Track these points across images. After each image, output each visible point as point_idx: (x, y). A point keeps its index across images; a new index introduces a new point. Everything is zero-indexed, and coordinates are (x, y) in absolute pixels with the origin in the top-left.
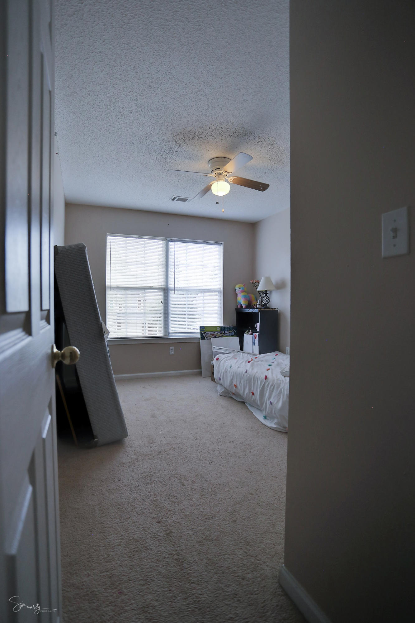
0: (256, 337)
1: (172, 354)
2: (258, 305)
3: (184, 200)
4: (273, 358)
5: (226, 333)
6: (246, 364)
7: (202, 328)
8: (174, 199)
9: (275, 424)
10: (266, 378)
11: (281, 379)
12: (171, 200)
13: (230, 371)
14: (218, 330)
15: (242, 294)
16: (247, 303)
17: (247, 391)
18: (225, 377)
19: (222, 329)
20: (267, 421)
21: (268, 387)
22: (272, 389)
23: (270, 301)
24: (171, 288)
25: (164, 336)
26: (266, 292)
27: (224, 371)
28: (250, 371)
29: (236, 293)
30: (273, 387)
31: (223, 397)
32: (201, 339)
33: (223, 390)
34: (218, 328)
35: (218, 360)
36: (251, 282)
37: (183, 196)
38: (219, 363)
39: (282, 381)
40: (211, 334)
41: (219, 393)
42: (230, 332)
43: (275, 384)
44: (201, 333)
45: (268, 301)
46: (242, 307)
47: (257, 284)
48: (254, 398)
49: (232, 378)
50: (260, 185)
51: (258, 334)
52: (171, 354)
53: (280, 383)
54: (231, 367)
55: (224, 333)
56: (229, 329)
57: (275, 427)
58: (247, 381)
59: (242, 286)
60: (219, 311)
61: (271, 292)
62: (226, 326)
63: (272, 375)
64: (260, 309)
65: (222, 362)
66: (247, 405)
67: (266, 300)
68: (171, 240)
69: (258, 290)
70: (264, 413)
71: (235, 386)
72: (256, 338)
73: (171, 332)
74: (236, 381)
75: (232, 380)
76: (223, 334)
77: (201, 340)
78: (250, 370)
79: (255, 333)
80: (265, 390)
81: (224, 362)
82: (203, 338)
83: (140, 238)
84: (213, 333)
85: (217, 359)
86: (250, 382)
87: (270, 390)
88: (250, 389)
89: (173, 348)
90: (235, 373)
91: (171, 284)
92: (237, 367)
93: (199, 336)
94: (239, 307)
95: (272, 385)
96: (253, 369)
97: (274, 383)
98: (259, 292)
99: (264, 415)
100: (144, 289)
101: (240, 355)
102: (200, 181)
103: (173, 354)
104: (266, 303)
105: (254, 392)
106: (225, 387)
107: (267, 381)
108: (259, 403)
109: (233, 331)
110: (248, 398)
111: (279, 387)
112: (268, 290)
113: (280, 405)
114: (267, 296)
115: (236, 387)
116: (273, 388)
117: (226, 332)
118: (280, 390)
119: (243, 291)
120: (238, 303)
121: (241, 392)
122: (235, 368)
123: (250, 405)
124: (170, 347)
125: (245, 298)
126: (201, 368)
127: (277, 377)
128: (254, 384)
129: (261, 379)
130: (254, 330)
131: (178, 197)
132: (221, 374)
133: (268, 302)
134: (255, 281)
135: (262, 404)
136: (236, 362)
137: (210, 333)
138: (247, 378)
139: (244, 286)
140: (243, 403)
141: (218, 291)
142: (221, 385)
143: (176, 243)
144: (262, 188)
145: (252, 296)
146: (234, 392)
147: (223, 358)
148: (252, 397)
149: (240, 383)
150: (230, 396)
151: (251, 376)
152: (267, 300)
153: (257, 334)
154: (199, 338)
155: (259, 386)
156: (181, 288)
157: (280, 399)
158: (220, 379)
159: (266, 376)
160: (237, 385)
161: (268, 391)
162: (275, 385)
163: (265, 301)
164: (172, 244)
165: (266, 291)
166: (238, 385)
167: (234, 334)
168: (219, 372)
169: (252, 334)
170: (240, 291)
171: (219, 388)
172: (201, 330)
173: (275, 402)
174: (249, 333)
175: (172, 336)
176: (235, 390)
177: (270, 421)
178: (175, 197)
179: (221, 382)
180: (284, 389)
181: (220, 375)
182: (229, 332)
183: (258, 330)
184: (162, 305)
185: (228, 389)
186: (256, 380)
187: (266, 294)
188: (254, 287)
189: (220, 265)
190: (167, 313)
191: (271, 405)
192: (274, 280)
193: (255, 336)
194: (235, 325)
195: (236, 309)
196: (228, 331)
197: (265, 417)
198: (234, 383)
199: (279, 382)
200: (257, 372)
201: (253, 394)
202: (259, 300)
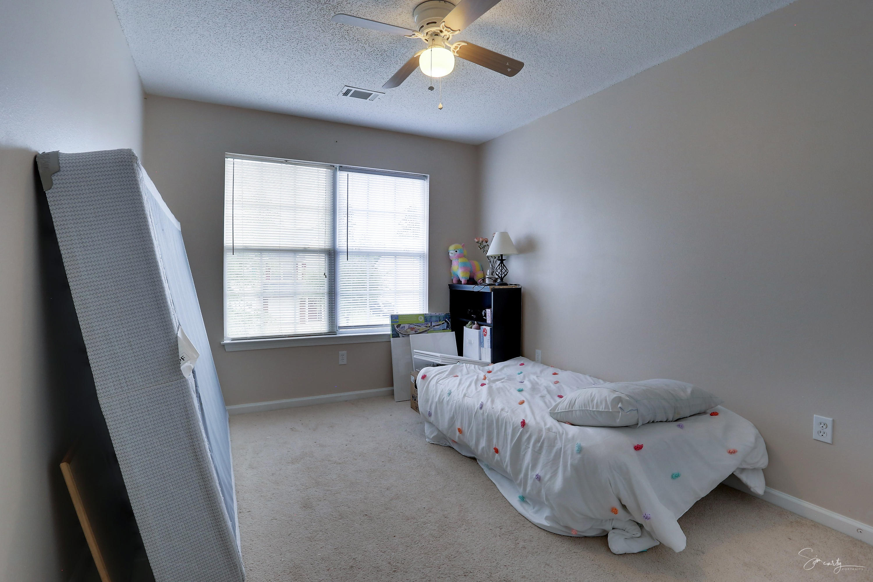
0: (486, 333)
1: (343, 363)
2: (487, 279)
3: (365, 96)
4: (520, 372)
5: (434, 326)
6: (478, 391)
7: (395, 318)
8: (346, 94)
9: (547, 518)
10: (523, 424)
11: (554, 430)
12: (341, 94)
13: (448, 402)
14: (421, 320)
15: (460, 260)
16: (468, 276)
17: (483, 443)
18: (439, 411)
19: (427, 318)
20: (525, 505)
21: (529, 443)
22: (537, 449)
23: (507, 273)
24: (342, 250)
25: (330, 333)
26: (501, 259)
27: (437, 399)
28: (488, 406)
29: (450, 259)
30: (539, 445)
31: (435, 446)
32: (393, 337)
33: (435, 434)
34: (420, 317)
35: (425, 379)
36: (476, 240)
37: (364, 87)
38: (427, 383)
39: (559, 432)
40: (409, 328)
41: (428, 438)
42: (441, 323)
43: (543, 438)
44: (393, 326)
45: (505, 273)
46: (459, 282)
47: (484, 244)
48: (499, 459)
49: (453, 415)
50: (508, 64)
51: (490, 328)
52: (341, 362)
53: (555, 439)
54: (450, 394)
55: (431, 325)
56: (439, 319)
57: (549, 525)
58: (483, 423)
59: (460, 246)
60: (421, 289)
61: (508, 256)
62: (433, 314)
63: (535, 419)
64: (492, 287)
65: (433, 382)
66: (483, 467)
67: (501, 271)
68: (341, 169)
69: (489, 254)
70: (521, 490)
71: (460, 431)
72: (485, 335)
73: (341, 325)
74: (462, 423)
75: (452, 420)
76: (429, 327)
77: (392, 339)
78: (489, 403)
79: (484, 327)
80: (523, 447)
81: (437, 383)
82: (395, 335)
83: (286, 162)
84: (412, 326)
85: (424, 377)
86: (490, 426)
87: (533, 451)
88: (489, 440)
89: (345, 352)
90: (459, 407)
91: (341, 244)
92: (461, 396)
93: (388, 331)
94: (455, 281)
95: (537, 441)
96: (493, 402)
97: (541, 437)
98: (488, 257)
99: (521, 495)
100: (295, 251)
101: (463, 366)
102: (395, 55)
103: (345, 363)
104: (501, 276)
105: (500, 449)
106: (440, 429)
107: (527, 432)
108: (509, 469)
109: (446, 321)
110: (486, 456)
111: (554, 446)
112: (505, 255)
113: (558, 483)
114: (504, 265)
115: (460, 433)
116: (541, 447)
117: (433, 324)
118: (556, 453)
119: (461, 256)
120: (452, 275)
121: (472, 443)
122: (458, 396)
123: (487, 466)
124: (340, 352)
125: (465, 267)
126: (392, 385)
127: (545, 424)
128: (498, 434)
129: (513, 425)
130: (481, 321)
131: (354, 90)
132: (431, 406)
133: (505, 275)
134: (481, 240)
135: (517, 472)
136: (459, 384)
137: (407, 326)
138: (483, 420)
139: (462, 246)
140: (474, 459)
141: (420, 256)
142: (430, 423)
143: (350, 174)
144: (509, 70)
145: (476, 263)
146: (456, 439)
147: (433, 376)
148: (494, 457)
149: (468, 428)
150: (448, 444)
151: (492, 415)
152: (503, 271)
153: (488, 329)
154: (389, 335)
155: (509, 437)
156: (357, 250)
157: (557, 469)
158: (430, 414)
159: (524, 420)
160: (463, 429)
161: (530, 451)
162: (543, 441)
163: (500, 273)
164: (342, 176)
165: (502, 255)
166: (465, 429)
167: (447, 327)
168: (427, 401)
169: (479, 328)
170: (456, 255)
171: (427, 429)
172: (392, 322)
173: (548, 477)
174: (474, 326)
175: (343, 333)
176: (459, 437)
177: (534, 508)
178: (349, 88)
179: (432, 419)
180: (565, 452)
181: (429, 407)
182: (438, 323)
183: (489, 320)
184: (326, 279)
185: (445, 433)
186: (502, 426)
187: (502, 261)
188: (480, 249)
189: (424, 212)
190: (335, 293)
191: (537, 481)
192: (514, 236)
193: (484, 331)
194: (448, 311)
195: (449, 285)
196: (437, 321)
197: (523, 499)
198: (458, 425)
199: (552, 435)
200: (502, 410)
201: (497, 451)
202: (488, 271)
